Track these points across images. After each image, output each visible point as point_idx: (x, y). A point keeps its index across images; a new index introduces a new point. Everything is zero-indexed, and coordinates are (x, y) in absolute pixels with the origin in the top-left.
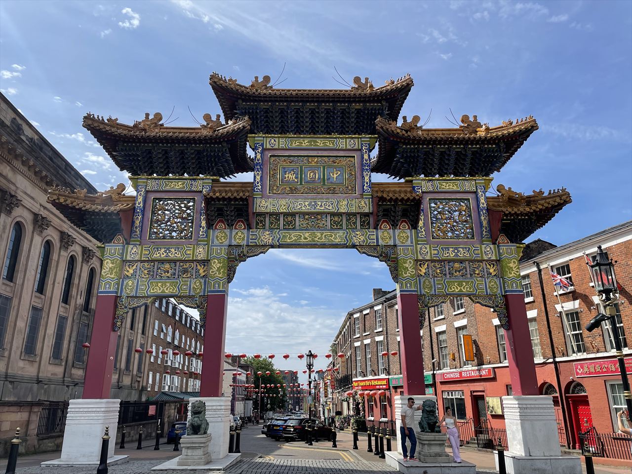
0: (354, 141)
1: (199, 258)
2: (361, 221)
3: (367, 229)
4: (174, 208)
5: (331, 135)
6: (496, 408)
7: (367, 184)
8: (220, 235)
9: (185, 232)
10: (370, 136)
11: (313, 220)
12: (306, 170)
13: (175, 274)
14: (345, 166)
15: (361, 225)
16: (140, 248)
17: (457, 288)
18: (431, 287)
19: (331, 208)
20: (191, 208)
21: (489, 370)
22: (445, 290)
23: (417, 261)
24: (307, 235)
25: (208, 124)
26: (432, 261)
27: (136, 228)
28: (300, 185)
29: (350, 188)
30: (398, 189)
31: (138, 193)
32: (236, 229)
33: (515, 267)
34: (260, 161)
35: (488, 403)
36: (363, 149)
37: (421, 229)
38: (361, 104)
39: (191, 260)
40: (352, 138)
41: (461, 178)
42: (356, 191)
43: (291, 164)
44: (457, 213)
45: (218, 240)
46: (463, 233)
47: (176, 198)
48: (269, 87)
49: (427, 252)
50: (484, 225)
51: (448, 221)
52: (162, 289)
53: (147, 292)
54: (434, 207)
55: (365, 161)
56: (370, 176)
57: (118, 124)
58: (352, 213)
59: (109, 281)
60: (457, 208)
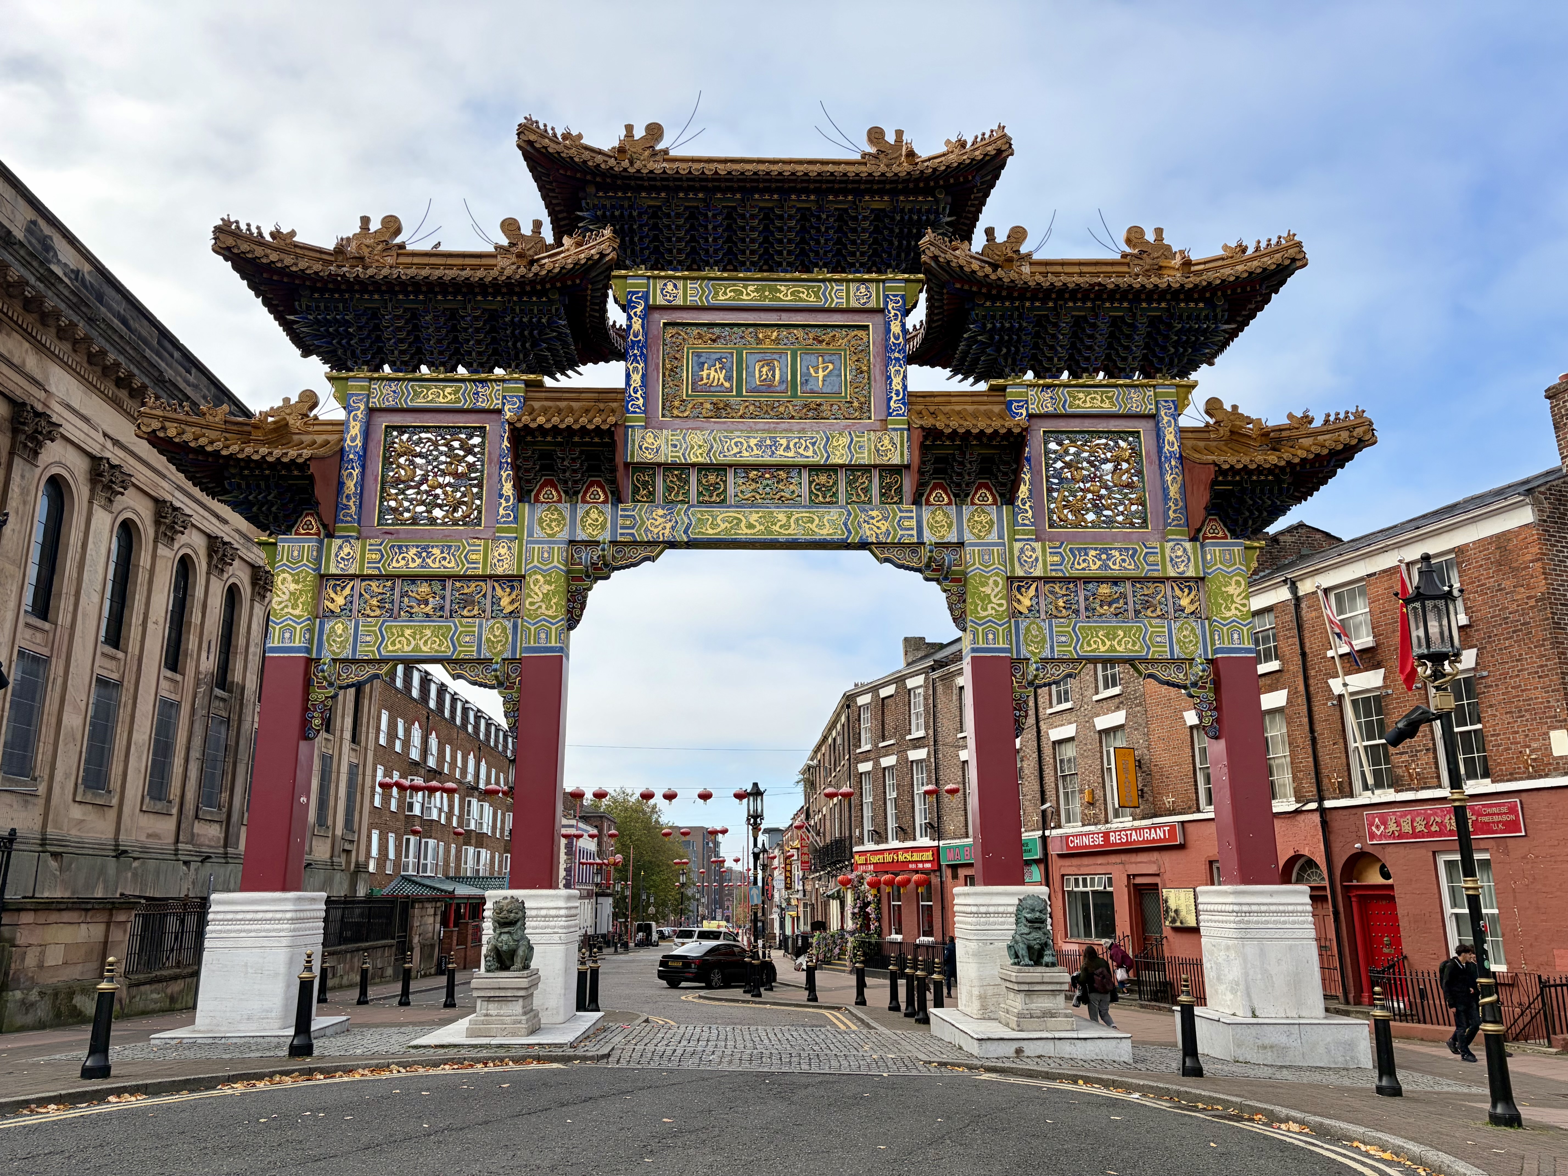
0: (867, 288)
1: (500, 571)
2: (881, 484)
3: (895, 503)
4: (436, 449)
5: (812, 272)
6: (1183, 913)
7: (897, 394)
8: (547, 516)
9: (464, 508)
10: (906, 276)
11: (770, 482)
12: (752, 359)
13: (442, 608)
14: (845, 350)
15: (882, 495)
16: (358, 545)
17: (1103, 642)
18: (1044, 640)
19: (810, 453)
20: (476, 450)
21: (1172, 827)
22: (1075, 648)
23: (1011, 579)
24: (753, 518)
25: (512, 245)
26: (1047, 580)
27: (348, 497)
28: (737, 396)
29: (856, 404)
30: (971, 408)
31: (349, 413)
32: (584, 501)
33: (1239, 595)
34: (640, 337)
35: (1166, 901)
36: (890, 307)
37: (1024, 504)
38: (886, 198)
39: (479, 576)
40: (863, 281)
41: (1121, 382)
42: (870, 411)
43: (715, 345)
44: (1109, 467)
45: (543, 528)
46: (1122, 513)
47: (440, 427)
48: (661, 151)
49: (1037, 559)
50: (1171, 494)
51: (1088, 485)
52: (413, 643)
53: (378, 649)
54: (1055, 452)
55: (892, 339)
56: (905, 377)
57: (296, 245)
58: (860, 465)
59: (290, 622)
60: (1109, 455)
